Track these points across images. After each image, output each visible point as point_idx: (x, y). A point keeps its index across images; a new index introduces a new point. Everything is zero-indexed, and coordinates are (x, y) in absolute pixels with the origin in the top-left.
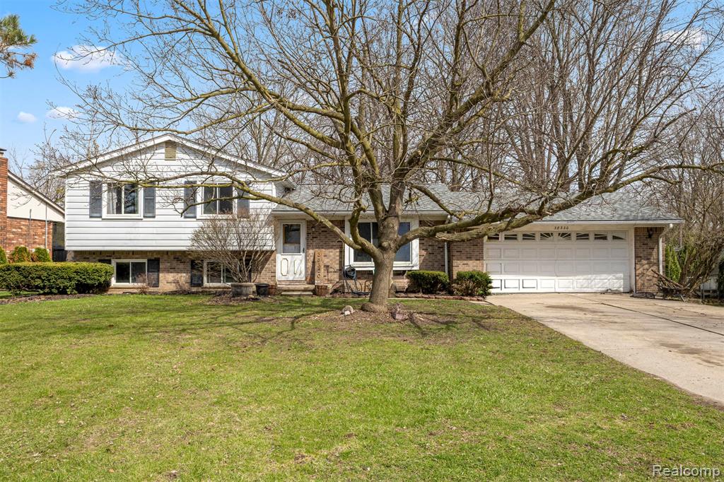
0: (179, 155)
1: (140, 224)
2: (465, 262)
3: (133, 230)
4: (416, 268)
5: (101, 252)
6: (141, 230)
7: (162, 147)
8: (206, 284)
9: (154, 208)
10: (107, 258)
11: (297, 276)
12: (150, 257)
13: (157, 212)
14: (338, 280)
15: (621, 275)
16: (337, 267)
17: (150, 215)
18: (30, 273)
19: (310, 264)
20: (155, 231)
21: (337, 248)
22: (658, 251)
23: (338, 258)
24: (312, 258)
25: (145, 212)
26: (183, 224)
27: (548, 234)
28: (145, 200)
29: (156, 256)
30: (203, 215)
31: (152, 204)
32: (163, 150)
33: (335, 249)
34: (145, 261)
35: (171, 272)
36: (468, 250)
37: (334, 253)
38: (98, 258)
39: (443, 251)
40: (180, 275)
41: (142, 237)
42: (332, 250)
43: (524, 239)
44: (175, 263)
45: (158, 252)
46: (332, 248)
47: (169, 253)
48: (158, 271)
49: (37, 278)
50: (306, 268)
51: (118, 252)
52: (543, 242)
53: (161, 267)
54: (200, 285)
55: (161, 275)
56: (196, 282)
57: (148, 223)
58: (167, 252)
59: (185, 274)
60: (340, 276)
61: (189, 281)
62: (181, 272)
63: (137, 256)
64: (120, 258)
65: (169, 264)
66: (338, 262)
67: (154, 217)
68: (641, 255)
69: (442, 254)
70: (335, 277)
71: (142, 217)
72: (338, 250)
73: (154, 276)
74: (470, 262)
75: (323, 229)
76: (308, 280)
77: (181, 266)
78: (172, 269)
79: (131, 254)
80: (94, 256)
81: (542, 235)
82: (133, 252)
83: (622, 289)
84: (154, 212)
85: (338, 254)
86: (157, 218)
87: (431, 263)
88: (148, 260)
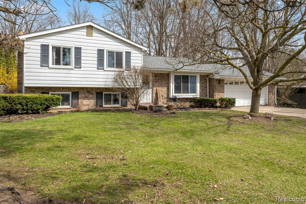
0: (95, 34)
1: (72, 72)
2: (218, 94)
3: (68, 75)
4: (198, 96)
5: (42, 88)
6: (72, 75)
7: (84, 29)
8: (104, 106)
9: (80, 63)
10: (47, 91)
11: (148, 101)
12: (73, 91)
13: (82, 65)
14: (166, 102)
15: (263, 98)
16: (166, 96)
17: (79, 67)
18: (14, 101)
19: (154, 95)
20: (81, 76)
21: (166, 87)
22: (275, 89)
23: (166, 92)
24: (155, 92)
25: (75, 65)
26: (97, 73)
27: (242, 82)
28: (75, 58)
29: (77, 90)
30: (108, 68)
31: (79, 60)
32: (85, 30)
33: (165, 88)
34: (70, 93)
35: (85, 99)
36: (219, 88)
37: (165, 89)
38: (41, 91)
39: (207, 89)
40: (90, 101)
41: (73, 79)
42: (164, 88)
43: (235, 84)
44: (87, 94)
45: (78, 88)
46: (164, 87)
47: (84, 89)
48: (78, 99)
49: (19, 104)
50: (152, 97)
51: (54, 88)
52: (241, 86)
53: (79, 96)
54: (101, 106)
55: (80, 101)
56: (99, 104)
57: (76, 71)
58: (83, 88)
59: (93, 100)
60: (167, 100)
61: (95, 104)
62: (91, 99)
63: (65, 90)
64: (55, 91)
65: (84, 95)
66: (166, 94)
67: (80, 68)
68: (270, 91)
69: (206, 90)
70: (165, 101)
71: (74, 68)
72: (166, 88)
73: (75, 101)
74: (220, 94)
75: (160, 78)
76: (153, 102)
77: (91, 96)
78: (86, 98)
79: (62, 89)
80: (38, 90)
81: (241, 83)
82: (63, 88)
83: (263, 104)
84: (80, 65)
85: (166, 90)
86: (82, 69)
87: (202, 94)
88: (73, 93)
